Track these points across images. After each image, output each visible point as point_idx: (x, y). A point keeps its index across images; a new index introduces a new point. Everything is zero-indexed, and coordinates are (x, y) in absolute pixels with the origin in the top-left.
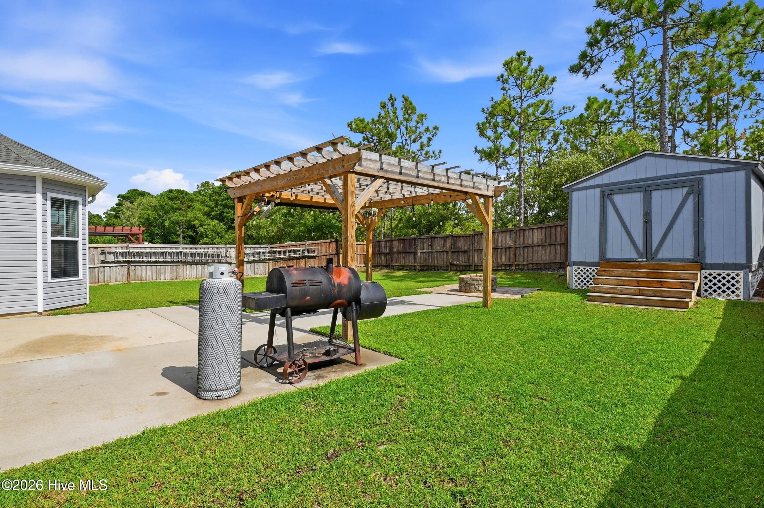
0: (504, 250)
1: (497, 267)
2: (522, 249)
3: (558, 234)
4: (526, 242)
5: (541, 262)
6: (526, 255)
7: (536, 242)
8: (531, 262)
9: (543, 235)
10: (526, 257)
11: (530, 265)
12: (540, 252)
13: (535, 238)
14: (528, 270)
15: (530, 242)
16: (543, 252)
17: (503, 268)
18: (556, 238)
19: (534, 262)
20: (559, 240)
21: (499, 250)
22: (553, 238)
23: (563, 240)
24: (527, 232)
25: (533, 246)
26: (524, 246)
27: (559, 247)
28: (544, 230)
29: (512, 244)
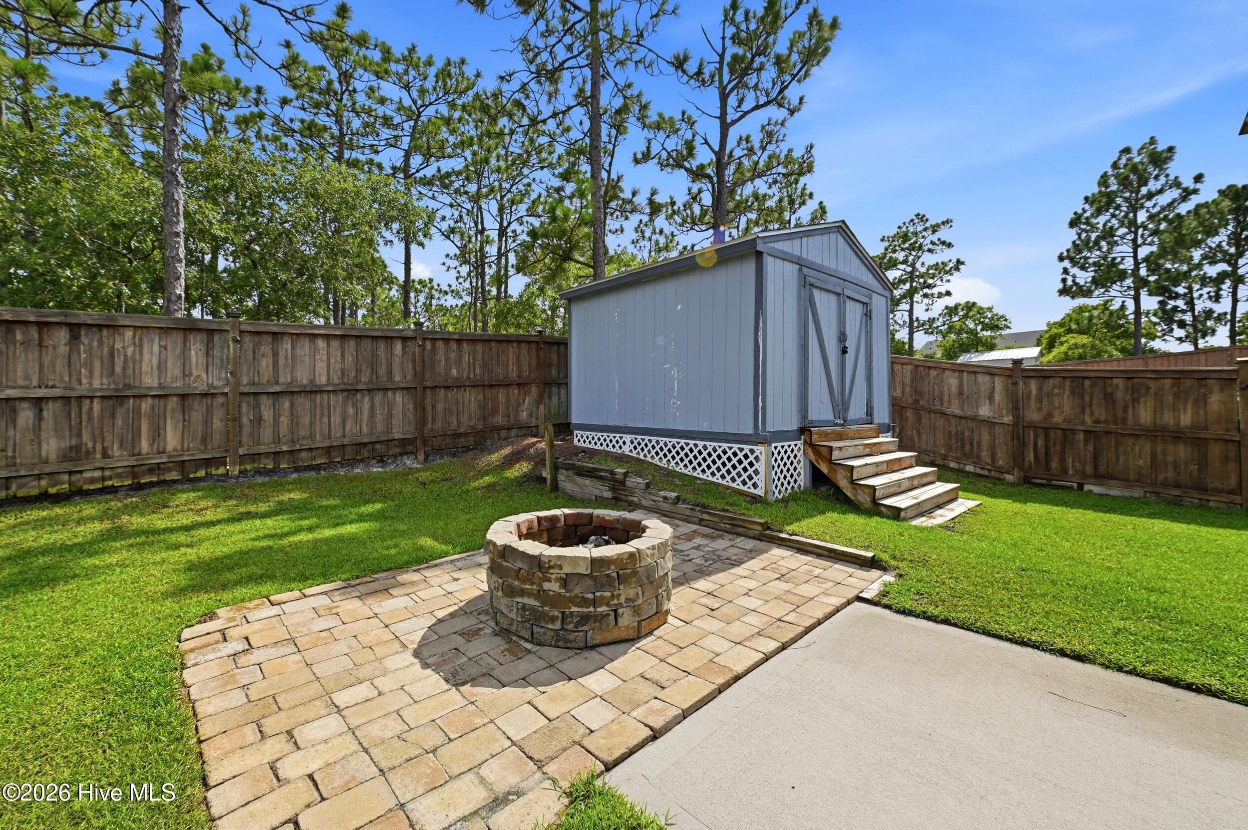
0: (173, 402)
1: (134, 475)
2: (266, 404)
3: (397, 360)
4: (285, 378)
5: (346, 441)
6: (284, 420)
7: (324, 380)
8: (307, 444)
9: (349, 358)
10: (284, 428)
11: (304, 455)
12: (339, 410)
13: (321, 367)
14: (297, 469)
15: (303, 377)
16: (351, 411)
17: (174, 475)
18: (390, 373)
19: (320, 442)
20: (397, 378)
21: (146, 405)
22: (382, 371)
23: (409, 378)
24: (286, 345)
25: (313, 391)
26: (277, 389)
27: (399, 397)
28: (352, 343)
29: (217, 379)
